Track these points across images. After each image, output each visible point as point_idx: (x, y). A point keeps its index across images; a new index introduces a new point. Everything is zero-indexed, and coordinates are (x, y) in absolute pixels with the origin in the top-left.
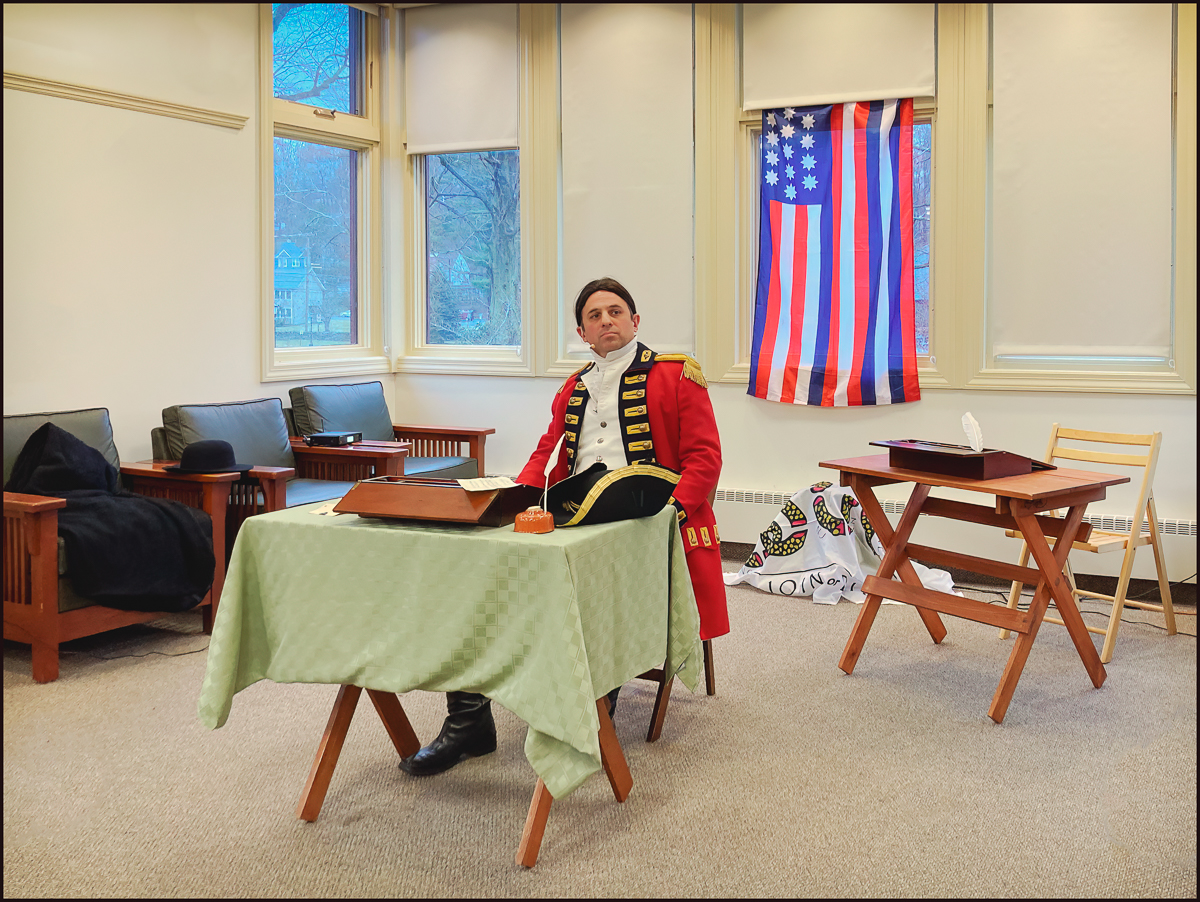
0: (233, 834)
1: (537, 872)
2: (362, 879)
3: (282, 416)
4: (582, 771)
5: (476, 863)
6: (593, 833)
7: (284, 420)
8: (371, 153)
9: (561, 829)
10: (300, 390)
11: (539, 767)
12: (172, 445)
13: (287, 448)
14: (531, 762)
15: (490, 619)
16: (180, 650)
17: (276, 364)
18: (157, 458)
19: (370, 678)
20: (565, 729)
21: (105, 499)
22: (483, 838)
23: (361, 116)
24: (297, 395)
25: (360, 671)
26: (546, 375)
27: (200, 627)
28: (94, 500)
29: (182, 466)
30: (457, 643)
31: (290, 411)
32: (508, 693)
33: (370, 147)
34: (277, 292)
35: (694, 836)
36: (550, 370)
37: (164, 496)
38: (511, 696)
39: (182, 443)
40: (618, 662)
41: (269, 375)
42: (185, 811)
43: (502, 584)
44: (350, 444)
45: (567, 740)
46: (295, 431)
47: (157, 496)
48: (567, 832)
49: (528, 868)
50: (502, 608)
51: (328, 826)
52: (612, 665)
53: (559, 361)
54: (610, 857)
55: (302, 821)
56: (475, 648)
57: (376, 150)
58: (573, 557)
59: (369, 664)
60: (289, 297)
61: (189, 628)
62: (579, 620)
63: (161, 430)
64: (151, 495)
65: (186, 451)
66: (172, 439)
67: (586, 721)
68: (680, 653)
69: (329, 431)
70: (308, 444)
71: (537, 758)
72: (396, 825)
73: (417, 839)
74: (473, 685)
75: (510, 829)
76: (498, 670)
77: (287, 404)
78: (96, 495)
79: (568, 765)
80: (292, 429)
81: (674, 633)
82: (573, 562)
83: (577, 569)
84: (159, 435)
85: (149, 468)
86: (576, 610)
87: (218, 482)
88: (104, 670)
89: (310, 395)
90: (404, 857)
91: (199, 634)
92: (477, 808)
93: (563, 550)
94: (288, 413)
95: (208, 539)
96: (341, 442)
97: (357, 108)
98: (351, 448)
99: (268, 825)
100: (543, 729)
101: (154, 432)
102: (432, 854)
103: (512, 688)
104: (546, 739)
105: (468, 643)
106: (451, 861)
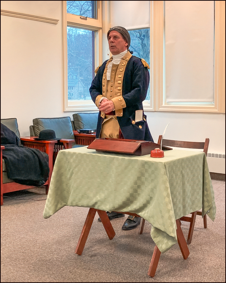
0: (55, 256)
1: (155, 279)
2: (96, 274)
3: (70, 123)
4: (170, 243)
5: (134, 274)
6: (175, 268)
7: (71, 124)
8: (99, 32)
9: (164, 266)
10: (76, 114)
11: (155, 240)
12: (36, 131)
13: (72, 134)
14: (153, 238)
15: (139, 187)
16: (39, 199)
17: (68, 106)
18: (31, 136)
19: (99, 206)
20: (164, 227)
21: (16, 148)
22: (136, 266)
23: (96, 19)
24: (76, 116)
25: (96, 203)
26: (159, 111)
27: (45, 192)
28: (12, 147)
29: (39, 138)
30: (128, 195)
31: (73, 122)
32: (145, 213)
33: (99, 30)
34: (69, 88)
35: (212, 273)
36: (160, 109)
37: (34, 147)
38: (146, 214)
39: (39, 131)
40: (184, 207)
41: (67, 109)
42: (41, 248)
43: (142, 174)
44: (92, 133)
45: (165, 231)
46: (75, 129)
47: (32, 147)
48: (165, 267)
49: (152, 277)
50: (143, 183)
51: (85, 257)
52: (182, 208)
53: (164, 105)
54: (181, 277)
55: (77, 255)
56: (134, 197)
57: (101, 31)
58: (167, 166)
59: (99, 201)
60: (72, 89)
61: (42, 192)
62: (169, 189)
63: (32, 126)
64: (30, 147)
65: (40, 133)
66: (36, 129)
67: (172, 225)
68: (208, 207)
69: (85, 129)
70: (79, 133)
71: (155, 237)
72: (107, 259)
73: (114, 264)
74: (133, 210)
75: (146, 264)
76: (141, 205)
77: (72, 119)
78: (13, 146)
79: (165, 241)
80: (74, 127)
81: (205, 199)
82: (167, 168)
83: (168, 171)
84: (32, 127)
85: (29, 138)
86: (168, 185)
87: (51, 143)
88: (16, 203)
89: (80, 116)
90: (110, 270)
91: (45, 194)
92: (135, 256)
93: (163, 163)
94: (72, 122)
95: (47, 162)
96: (89, 133)
97: (94, 16)
98: (93, 134)
99: (66, 255)
100: (157, 227)
101: (30, 127)
102: (119, 269)
103: (146, 212)
104: (158, 230)
105: (132, 195)
106: (125, 272)
